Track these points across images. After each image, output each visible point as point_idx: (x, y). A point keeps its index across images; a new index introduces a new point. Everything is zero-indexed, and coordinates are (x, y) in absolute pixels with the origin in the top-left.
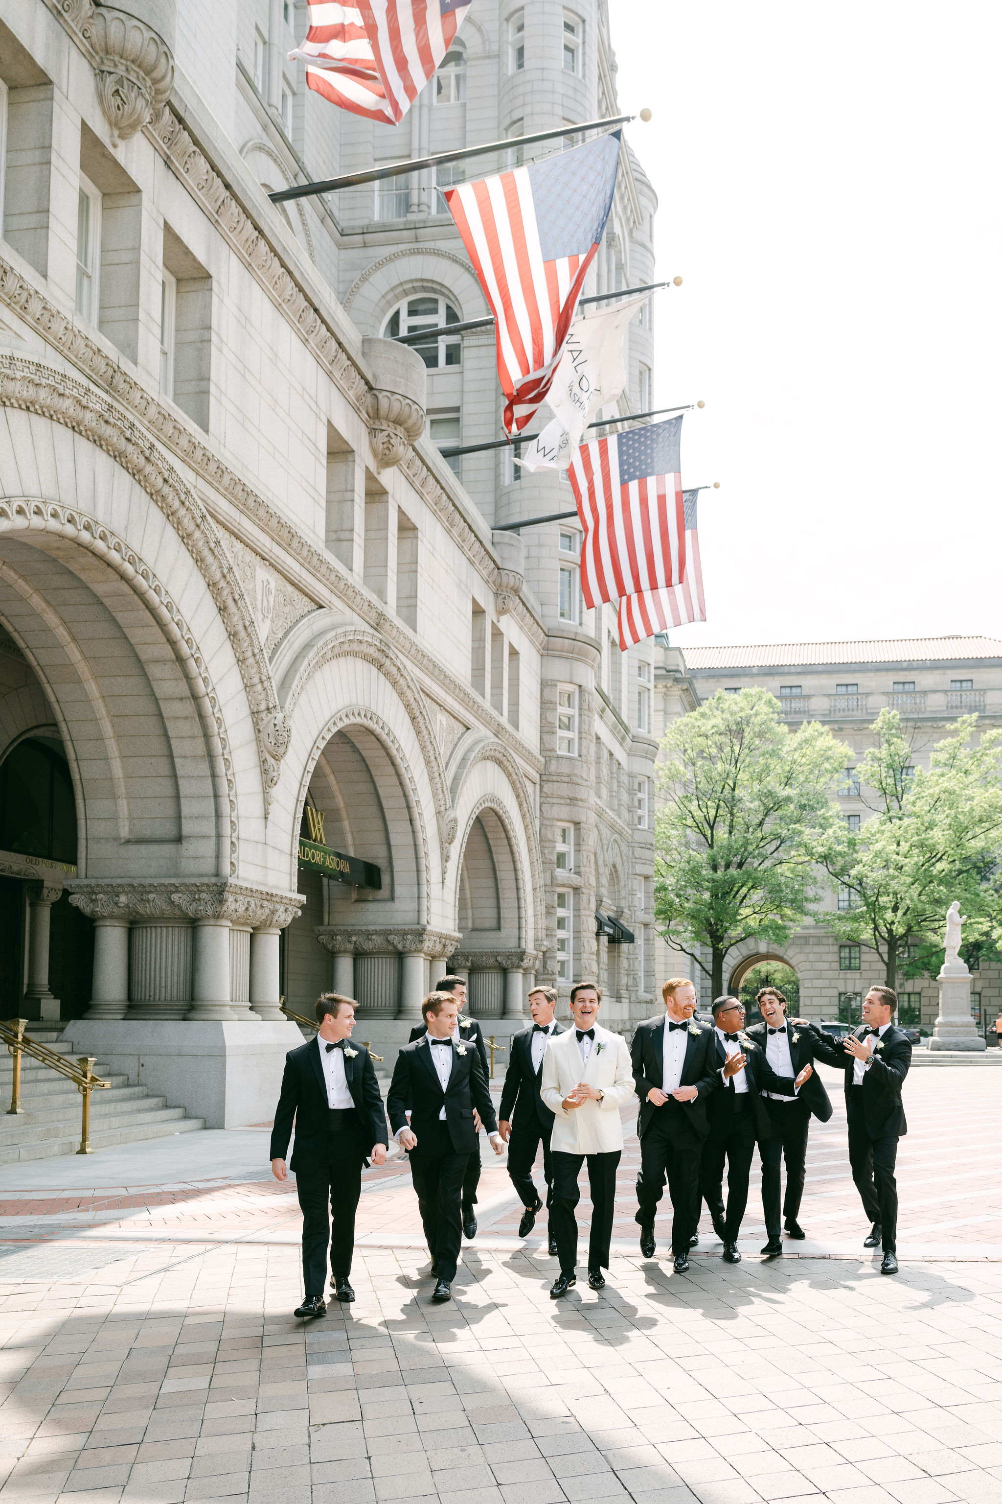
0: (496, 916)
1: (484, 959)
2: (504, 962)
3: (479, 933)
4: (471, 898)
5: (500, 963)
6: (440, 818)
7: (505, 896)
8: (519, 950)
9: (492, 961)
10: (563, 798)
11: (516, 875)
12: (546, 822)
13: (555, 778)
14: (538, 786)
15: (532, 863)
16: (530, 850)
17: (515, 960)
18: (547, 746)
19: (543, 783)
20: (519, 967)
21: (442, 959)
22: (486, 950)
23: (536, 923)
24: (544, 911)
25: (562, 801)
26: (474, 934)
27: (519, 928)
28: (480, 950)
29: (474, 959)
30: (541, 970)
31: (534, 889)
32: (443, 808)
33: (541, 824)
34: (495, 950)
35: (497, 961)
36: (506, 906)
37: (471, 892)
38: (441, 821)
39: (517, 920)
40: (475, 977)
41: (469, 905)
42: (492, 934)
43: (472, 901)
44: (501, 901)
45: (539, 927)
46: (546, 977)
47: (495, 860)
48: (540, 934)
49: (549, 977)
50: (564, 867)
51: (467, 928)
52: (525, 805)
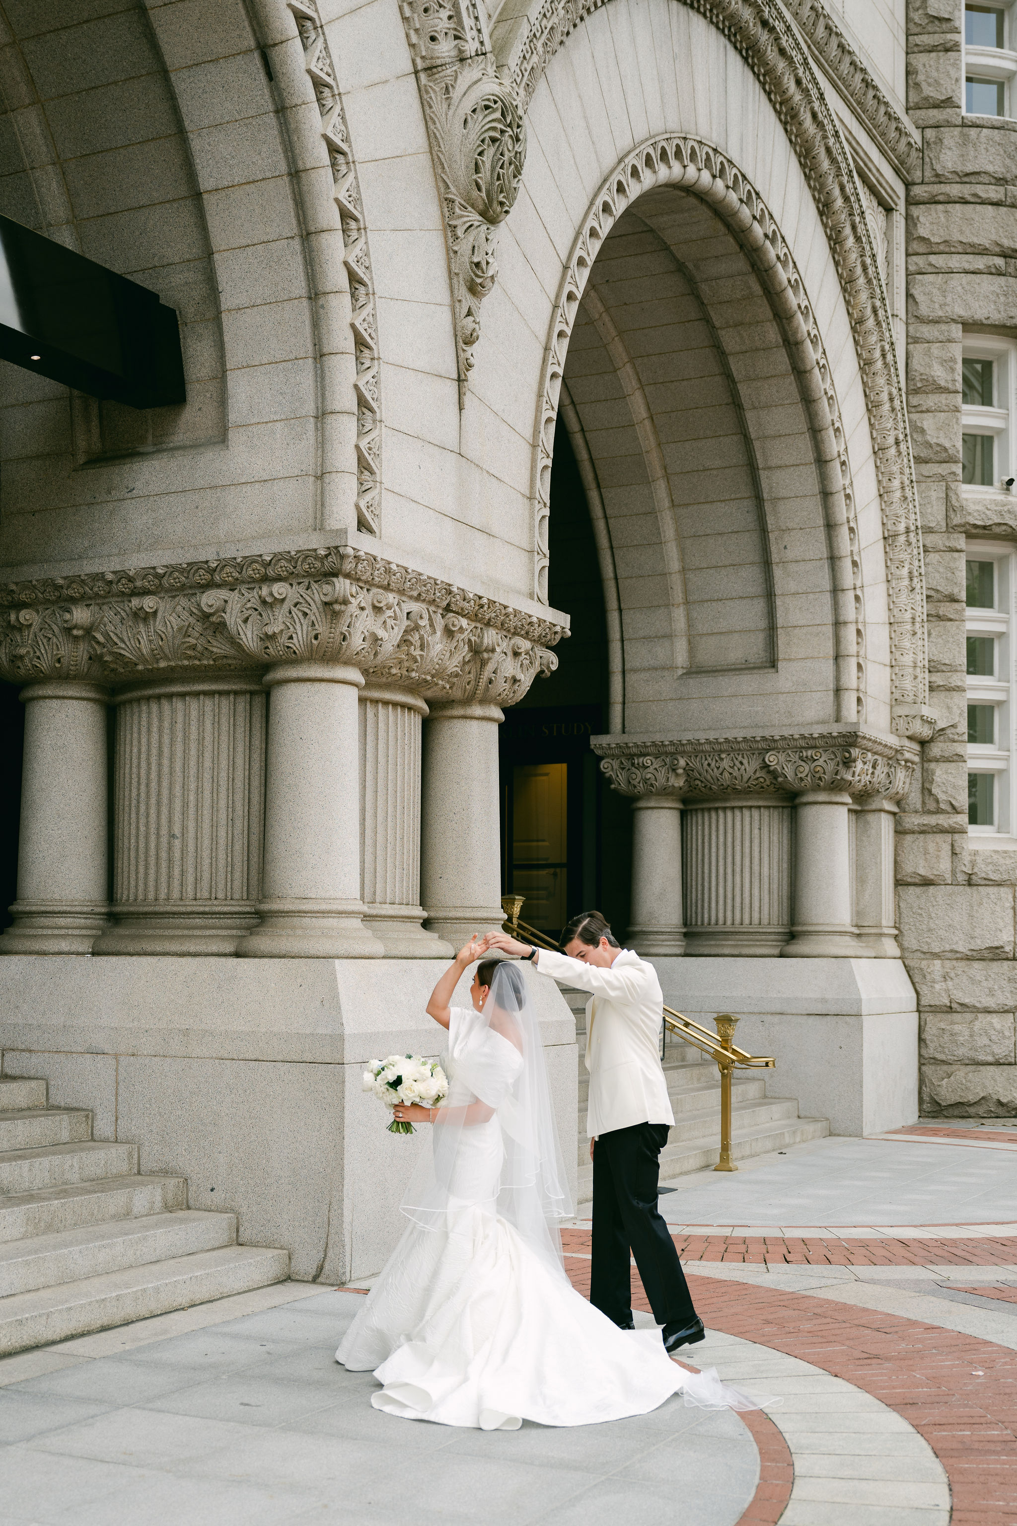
0: (763, 624)
1: (726, 764)
2: (789, 772)
3: (705, 679)
4: (684, 570)
5: (774, 774)
6: (437, 98)
7: (790, 554)
8: (835, 729)
9: (750, 767)
10: (983, 252)
11: (824, 478)
12: (926, 331)
13: (955, 190)
14: (899, 219)
15: (878, 451)
16: (872, 407)
17: (825, 763)
18: (928, 91)
19: (916, 211)
20: (837, 786)
21: (477, 710)
22: (730, 735)
23: (894, 648)
24: (922, 609)
25: (980, 263)
26: (696, 686)
27: (838, 657)
28: (712, 736)
29: (695, 763)
30: (915, 799)
31: (888, 539)
32: (445, 49)
33: (912, 340)
34: (759, 733)
35: (765, 767)
36: (792, 586)
37: (682, 551)
38: (439, 107)
39: (829, 630)
40: (702, 824)
41: (678, 595)
42: (748, 683)
43: (685, 583)
44: (778, 572)
45: (908, 659)
46: (932, 820)
47: (753, 433)
48: (908, 683)
49: (943, 821)
50: (987, 480)
51: (672, 668)
52: (850, 242)
